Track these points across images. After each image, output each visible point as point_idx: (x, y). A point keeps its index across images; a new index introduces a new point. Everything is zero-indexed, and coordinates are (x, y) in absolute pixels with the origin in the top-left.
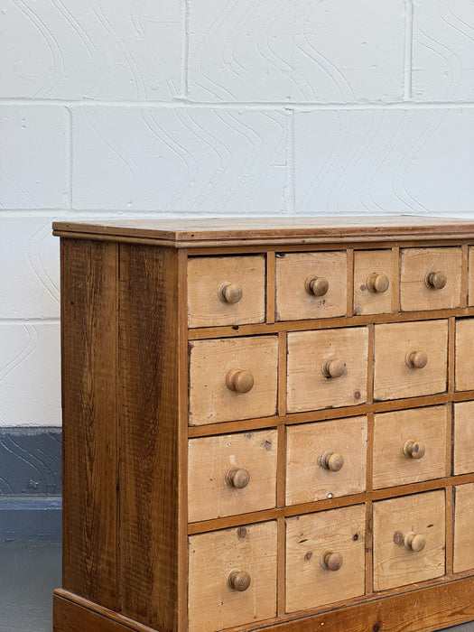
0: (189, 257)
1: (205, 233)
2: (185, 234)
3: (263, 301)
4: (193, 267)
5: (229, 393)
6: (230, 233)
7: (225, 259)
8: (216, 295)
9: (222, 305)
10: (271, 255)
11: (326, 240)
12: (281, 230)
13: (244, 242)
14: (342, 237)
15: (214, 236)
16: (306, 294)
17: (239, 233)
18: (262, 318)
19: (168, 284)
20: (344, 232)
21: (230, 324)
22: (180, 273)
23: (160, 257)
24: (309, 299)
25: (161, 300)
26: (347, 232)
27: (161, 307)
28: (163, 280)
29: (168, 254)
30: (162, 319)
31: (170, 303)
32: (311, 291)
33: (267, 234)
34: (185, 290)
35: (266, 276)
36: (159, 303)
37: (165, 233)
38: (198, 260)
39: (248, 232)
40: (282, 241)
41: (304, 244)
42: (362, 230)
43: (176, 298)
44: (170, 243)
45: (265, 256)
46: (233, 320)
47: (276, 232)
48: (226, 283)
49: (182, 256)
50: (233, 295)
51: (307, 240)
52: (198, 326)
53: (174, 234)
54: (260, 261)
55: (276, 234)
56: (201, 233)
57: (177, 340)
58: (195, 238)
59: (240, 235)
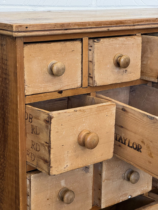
0: (25, 43)
1: (37, 25)
2: (20, 26)
3: (81, 72)
4: (28, 50)
5: (80, 148)
6: (56, 25)
7: (52, 44)
8: (46, 70)
9: (50, 77)
10: (86, 40)
11: (124, 28)
12: (93, 22)
13: (66, 32)
14: (134, 26)
15: (44, 28)
16: (114, 67)
17: (62, 25)
18: (79, 84)
19: (10, 63)
20: (136, 22)
21: (57, 90)
22: (18, 56)
23: (4, 43)
24: (116, 70)
25: (6, 74)
26: (138, 22)
27: (6, 79)
28: (6, 60)
29: (9, 41)
30: (7, 88)
31: (12, 77)
32: (118, 64)
33: (83, 25)
34: (22, 68)
35: (82, 55)
36: (4, 76)
37: (6, 25)
38: (32, 46)
39: (69, 24)
40: (93, 30)
41: (109, 31)
42: (147, 20)
43: (15, 74)
44: (9, 33)
45: (82, 40)
46: (58, 87)
47: (89, 24)
48: (54, 61)
49: (19, 43)
50: (58, 71)
51: (111, 29)
52: (33, 93)
53: (11, 26)
54: (78, 44)
55: (89, 25)
56: (33, 26)
57: (17, 105)
58: (29, 29)
59: (63, 26)
